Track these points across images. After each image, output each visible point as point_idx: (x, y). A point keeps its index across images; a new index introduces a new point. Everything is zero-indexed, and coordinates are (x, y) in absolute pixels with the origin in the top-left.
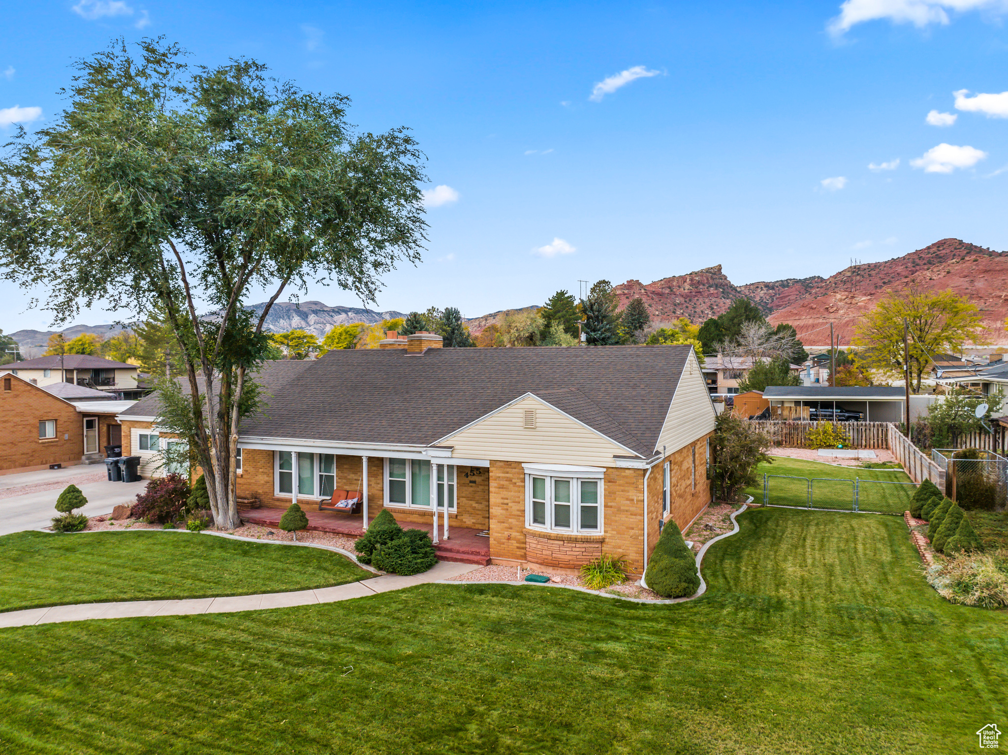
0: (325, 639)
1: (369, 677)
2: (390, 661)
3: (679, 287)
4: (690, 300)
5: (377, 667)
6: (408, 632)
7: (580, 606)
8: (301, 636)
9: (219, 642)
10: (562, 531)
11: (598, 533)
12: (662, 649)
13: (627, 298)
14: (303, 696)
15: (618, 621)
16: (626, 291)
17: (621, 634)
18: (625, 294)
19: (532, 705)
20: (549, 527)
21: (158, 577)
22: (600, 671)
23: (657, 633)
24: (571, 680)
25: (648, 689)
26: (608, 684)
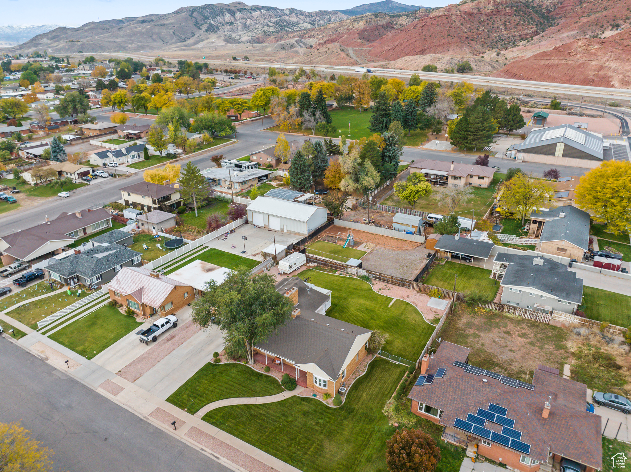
0: (277, 415)
1: (284, 426)
2: (287, 422)
3: (485, 8)
4: (491, 18)
5: (285, 423)
6: (290, 413)
7: (319, 407)
8: (274, 413)
9: (261, 414)
10: (320, 387)
11: (326, 388)
12: (328, 422)
13: (447, 18)
14: (276, 430)
15: (325, 413)
16: (446, 13)
17: (323, 417)
18: (445, 15)
19: (306, 435)
20: (317, 385)
21: (244, 389)
22: (317, 428)
23: (329, 418)
24: (312, 429)
25: (322, 433)
26: (317, 431)
